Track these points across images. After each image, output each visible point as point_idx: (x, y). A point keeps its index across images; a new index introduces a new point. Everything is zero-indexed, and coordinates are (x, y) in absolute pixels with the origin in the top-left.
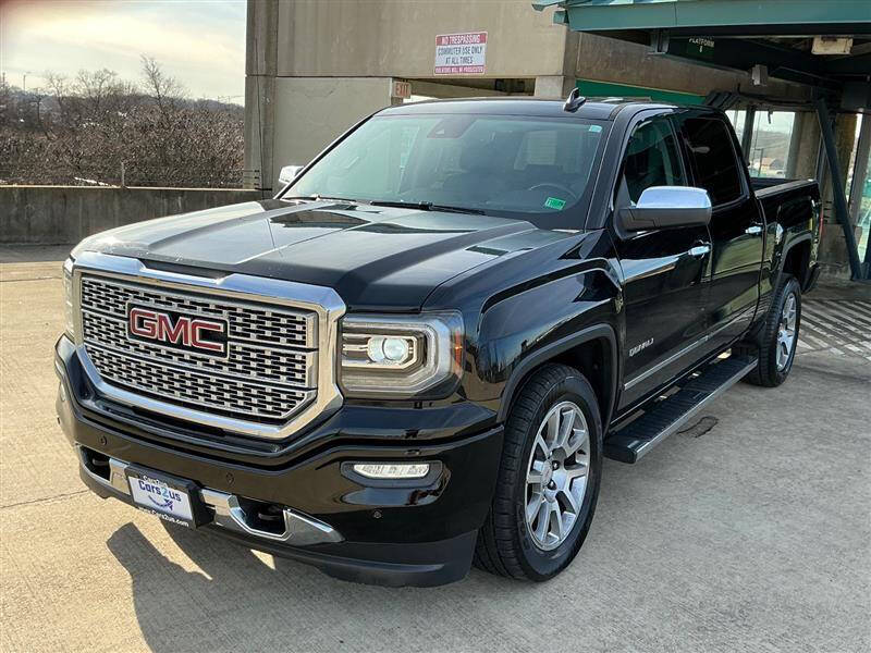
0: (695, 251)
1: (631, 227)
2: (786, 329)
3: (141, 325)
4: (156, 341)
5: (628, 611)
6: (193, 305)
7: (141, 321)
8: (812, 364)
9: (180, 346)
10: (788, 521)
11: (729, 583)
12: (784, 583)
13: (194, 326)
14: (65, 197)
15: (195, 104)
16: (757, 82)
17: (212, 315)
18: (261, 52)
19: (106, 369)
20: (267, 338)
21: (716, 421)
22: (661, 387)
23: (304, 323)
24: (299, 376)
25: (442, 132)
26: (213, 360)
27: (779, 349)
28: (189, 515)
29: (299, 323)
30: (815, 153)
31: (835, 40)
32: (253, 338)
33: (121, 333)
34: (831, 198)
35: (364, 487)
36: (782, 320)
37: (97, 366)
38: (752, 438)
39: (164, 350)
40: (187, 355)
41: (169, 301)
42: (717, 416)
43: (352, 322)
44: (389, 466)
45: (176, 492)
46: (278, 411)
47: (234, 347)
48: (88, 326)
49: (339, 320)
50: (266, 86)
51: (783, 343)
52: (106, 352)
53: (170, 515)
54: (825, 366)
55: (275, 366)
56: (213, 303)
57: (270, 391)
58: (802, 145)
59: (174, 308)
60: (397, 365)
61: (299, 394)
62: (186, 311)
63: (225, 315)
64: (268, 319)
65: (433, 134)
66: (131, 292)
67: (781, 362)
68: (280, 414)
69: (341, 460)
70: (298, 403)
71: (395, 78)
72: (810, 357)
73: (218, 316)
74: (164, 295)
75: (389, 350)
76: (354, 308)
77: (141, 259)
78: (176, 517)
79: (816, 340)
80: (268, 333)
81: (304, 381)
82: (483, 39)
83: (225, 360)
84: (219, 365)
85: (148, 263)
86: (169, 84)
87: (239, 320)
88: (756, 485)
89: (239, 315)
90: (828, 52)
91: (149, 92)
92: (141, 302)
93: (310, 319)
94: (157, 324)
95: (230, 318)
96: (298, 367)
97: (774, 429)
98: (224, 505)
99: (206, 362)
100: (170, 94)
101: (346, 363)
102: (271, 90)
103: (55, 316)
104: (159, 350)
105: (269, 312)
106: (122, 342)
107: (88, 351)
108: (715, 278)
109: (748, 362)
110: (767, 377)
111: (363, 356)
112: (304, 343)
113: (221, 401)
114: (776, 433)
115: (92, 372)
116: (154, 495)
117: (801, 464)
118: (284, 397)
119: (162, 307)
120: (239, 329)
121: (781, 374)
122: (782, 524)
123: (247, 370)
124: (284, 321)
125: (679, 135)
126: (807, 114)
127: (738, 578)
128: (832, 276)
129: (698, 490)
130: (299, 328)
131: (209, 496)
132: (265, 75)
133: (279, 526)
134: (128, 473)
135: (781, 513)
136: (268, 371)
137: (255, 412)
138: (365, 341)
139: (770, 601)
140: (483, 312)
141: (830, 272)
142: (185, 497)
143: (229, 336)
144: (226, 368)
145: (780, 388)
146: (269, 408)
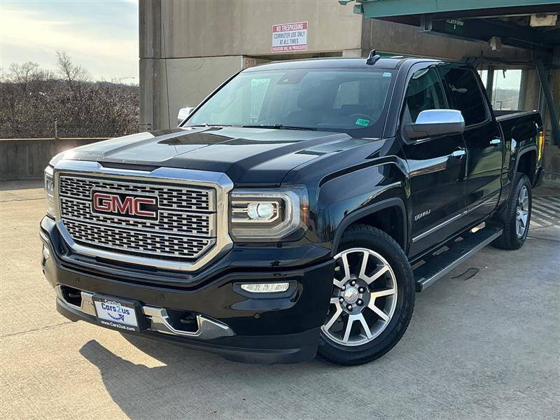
0: (456, 154)
1: (413, 137)
2: (522, 210)
3: (101, 204)
4: (111, 213)
5: (427, 377)
6: (135, 189)
7: (101, 201)
8: (542, 235)
9: (127, 215)
10: (528, 325)
11: (491, 360)
12: (528, 359)
13: (136, 201)
14: (16, 146)
15: (95, 85)
16: (494, 48)
17: (147, 194)
18: (150, 42)
19: (77, 234)
20: (184, 207)
21: (478, 271)
22: (436, 245)
23: (207, 196)
24: (204, 230)
25: (287, 80)
26: (148, 223)
27: (518, 224)
28: (135, 323)
29: (204, 196)
30: (537, 97)
31: (545, 16)
32: (175, 207)
33: (87, 210)
34: (549, 127)
35: (248, 298)
36: (518, 204)
37: (71, 233)
38: (503, 279)
39: (116, 218)
40: (132, 220)
41: (119, 187)
42: (478, 268)
43: (237, 194)
44: (264, 285)
45: (127, 308)
46: (191, 253)
47: (162, 214)
48: (65, 208)
49: (230, 193)
50: (154, 65)
51: (521, 220)
52: (77, 224)
53: (122, 325)
54: (550, 236)
55: (189, 225)
56: (148, 187)
57: (186, 240)
58: (528, 92)
59: (123, 191)
60: (266, 221)
61: (205, 241)
62: (131, 192)
63: (156, 194)
64: (184, 194)
65: (280, 82)
66: (94, 183)
67: (520, 232)
68: (193, 255)
69: (233, 282)
70: (205, 247)
71: (244, 56)
72: (540, 231)
73: (151, 195)
74: (116, 183)
75: (261, 210)
76: (239, 185)
77: (99, 162)
78: (126, 326)
79: (544, 221)
80: (184, 203)
81: (208, 233)
82: (305, 26)
83: (157, 222)
84: (153, 226)
85: (104, 164)
86: (77, 71)
87: (165, 196)
88: (507, 306)
89: (165, 193)
90: (541, 25)
91: (62, 77)
92: (100, 189)
93: (211, 193)
94: (111, 202)
95: (160, 195)
96: (204, 224)
97: (517, 274)
98: (158, 316)
99: (144, 225)
100: (77, 79)
101: (234, 221)
102: (156, 67)
103: (20, 224)
104: (113, 219)
105: (184, 190)
106: (88, 216)
107: (65, 224)
108: (471, 177)
109: (496, 231)
110: (510, 242)
111: (245, 215)
112: (207, 208)
113: (154, 249)
114: (518, 276)
115: (67, 238)
116: (112, 313)
117: (536, 293)
118: (195, 243)
119: (115, 191)
120: (165, 202)
121: (520, 241)
122: (525, 327)
123: (171, 228)
124: (194, 195)
125: (443, 81)
126: (530, 71)
127: (497, 358)
128: (553, 181)
129: (468, 310)
130: (204, 199)
131: (147, 310)
132: (153, 58)
133: (194, 327)
134: (94, 299)
135: (523, 321)
136: (185, 228)
137: (177, 254)
138: (245, 206)
139: (518, 369)
140: (320, 186)
141: (552, 178)
142: (132, 311)
143: (159, 206)
144: (157, 228)
145: (520, 250)
146: (186, 251)
